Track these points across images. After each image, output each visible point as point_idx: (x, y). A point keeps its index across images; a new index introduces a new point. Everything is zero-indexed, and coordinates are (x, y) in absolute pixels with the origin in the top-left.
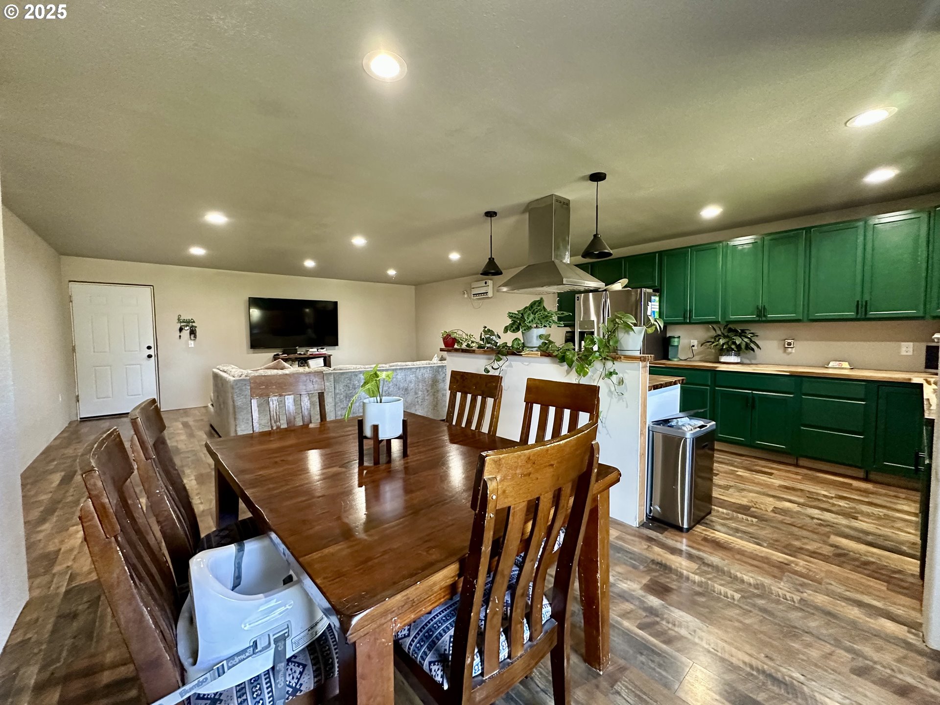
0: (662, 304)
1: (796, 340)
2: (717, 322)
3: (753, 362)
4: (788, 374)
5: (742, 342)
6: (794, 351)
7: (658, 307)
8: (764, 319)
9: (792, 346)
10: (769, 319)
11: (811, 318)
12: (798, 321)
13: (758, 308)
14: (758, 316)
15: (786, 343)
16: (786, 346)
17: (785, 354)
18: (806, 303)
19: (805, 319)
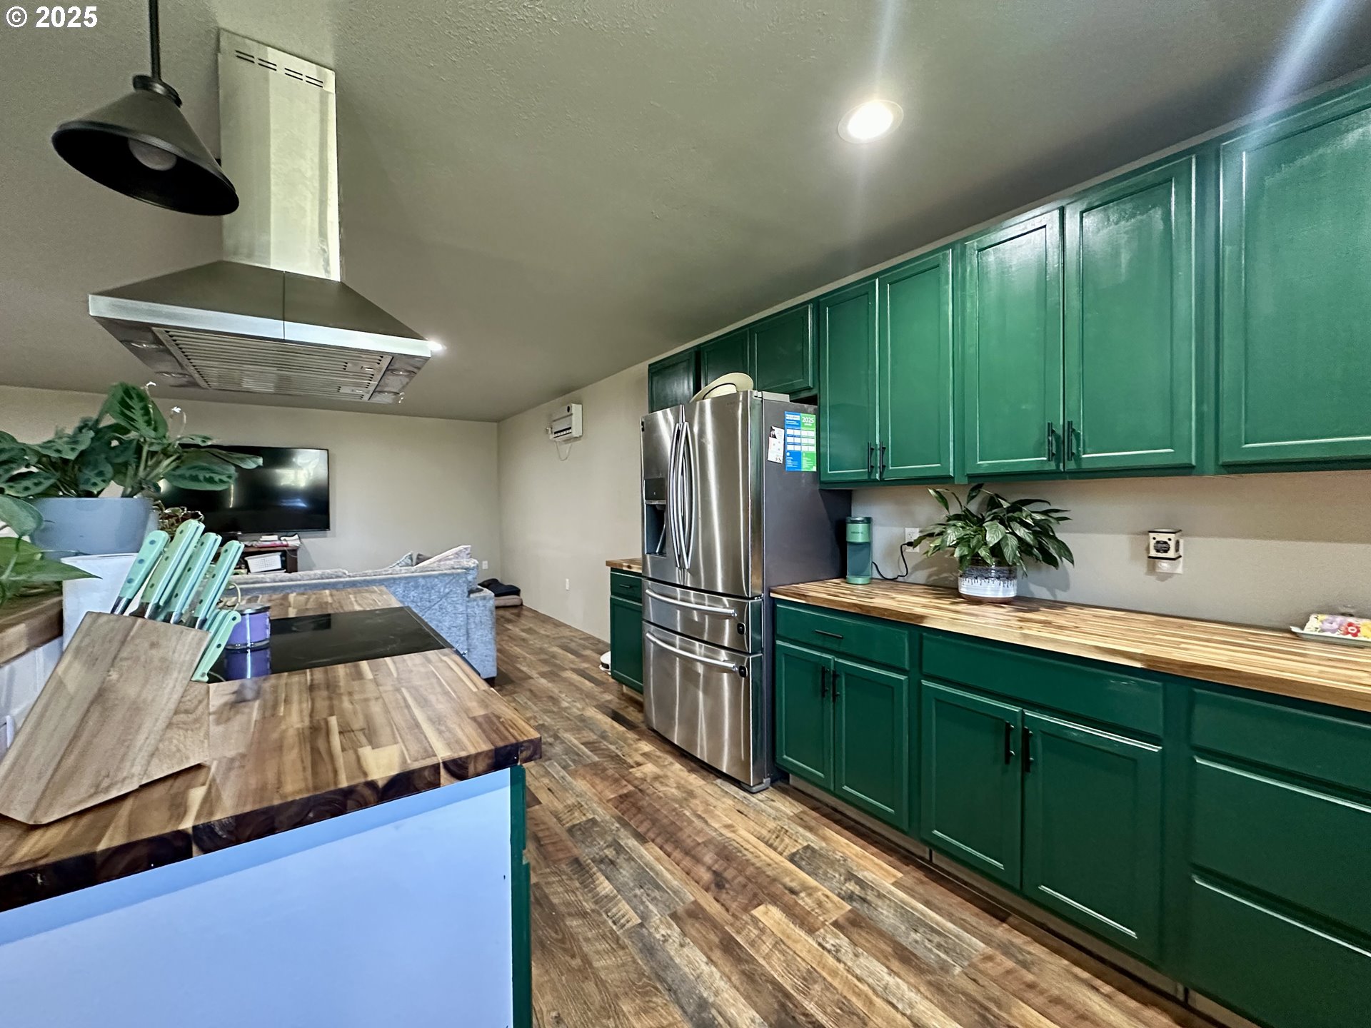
0: (822, 435)
1: (1187, 535)
2: (945, 479)
3: (1061, 596)
4: (1138, 665)
5: (1005, 538)
6: (1179, 570)
7: (814, 442)
8: (1071, 465)
9: (1171, 554)
10: (1085, 466)
11: (1225, 458)
12: (1184, 470)
13: (1052, 432)
14: (1052, 456)
15: (1153, 542)
16: (1153, 553)
17: (1153, 578)
18: (1208, 409)
19: (1210, 463)
